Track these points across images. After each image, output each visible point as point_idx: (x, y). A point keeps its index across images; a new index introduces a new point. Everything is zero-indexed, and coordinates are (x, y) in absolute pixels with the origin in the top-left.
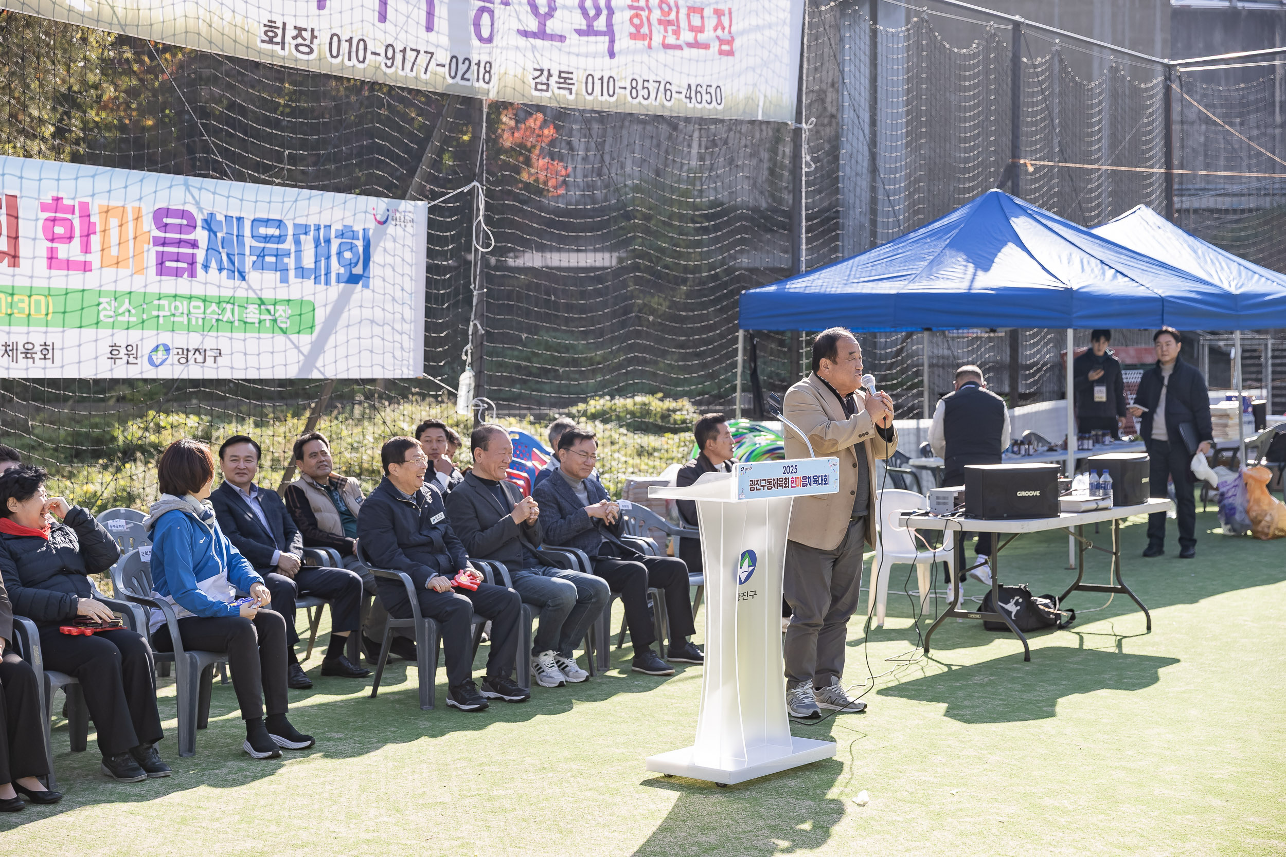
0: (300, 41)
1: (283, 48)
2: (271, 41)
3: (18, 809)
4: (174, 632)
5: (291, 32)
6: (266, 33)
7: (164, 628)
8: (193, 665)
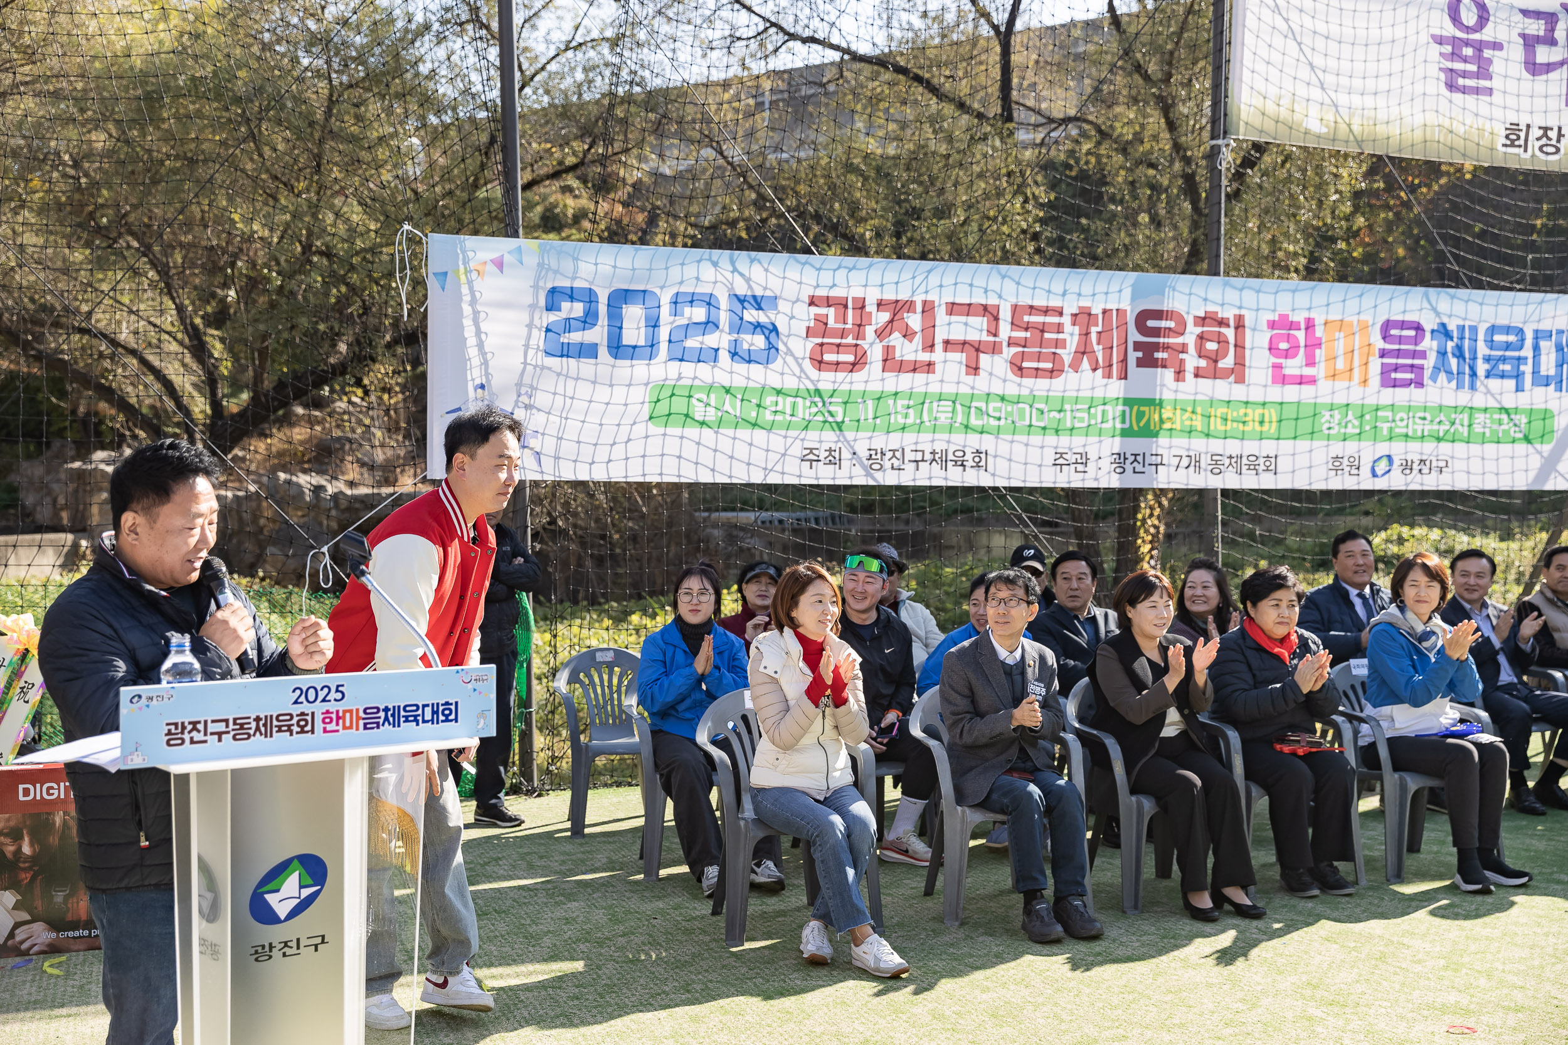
0: (1544, 141)
1: (1526, 150)
2: (1512, 145)
3: (1213, 920)
4: (1383, 752)
5: (1536, 133)
6: (1507, 137)
7: (1373, 746)
8: (1403, 787)
